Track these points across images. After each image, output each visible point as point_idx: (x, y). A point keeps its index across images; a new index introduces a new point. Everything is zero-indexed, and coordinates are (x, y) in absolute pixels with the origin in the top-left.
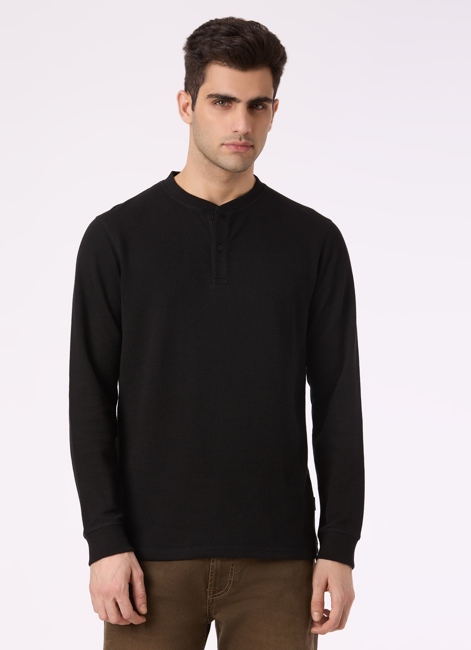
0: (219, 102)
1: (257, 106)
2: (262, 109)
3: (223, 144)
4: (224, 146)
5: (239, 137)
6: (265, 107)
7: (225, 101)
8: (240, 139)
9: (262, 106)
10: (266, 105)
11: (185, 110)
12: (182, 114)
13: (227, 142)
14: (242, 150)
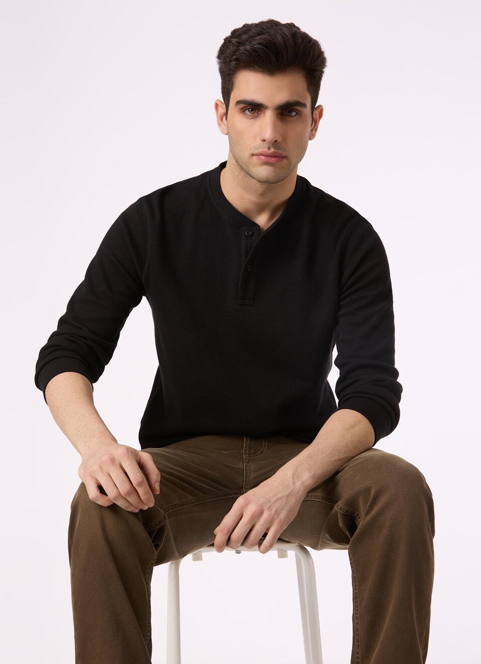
0: (249, 109)
1: (290, 112)
2: (295, 115)
3: (253, 155)
4: (255, 157)
5: (267, 146)
6: (299, 113)
7: (254, 108)
8: (269, 148)
9: (295, 112)
10: (299, 111)
11: (222, 120)
12: (219, 125)
13: (256, 152)
14: (273, 160)
